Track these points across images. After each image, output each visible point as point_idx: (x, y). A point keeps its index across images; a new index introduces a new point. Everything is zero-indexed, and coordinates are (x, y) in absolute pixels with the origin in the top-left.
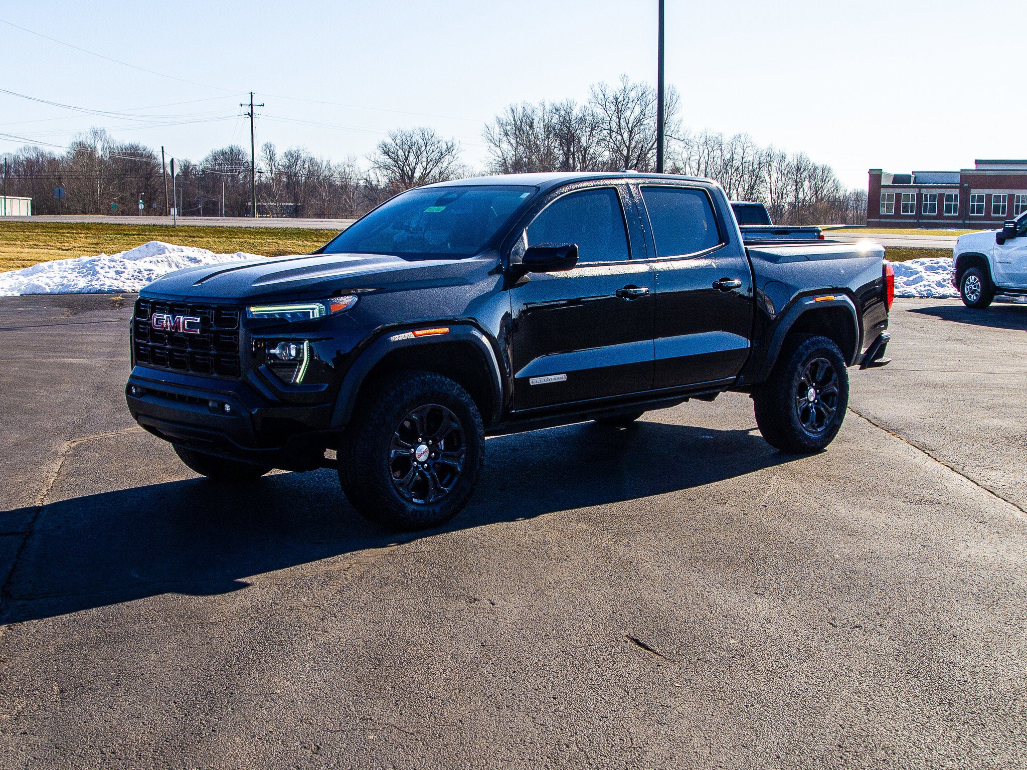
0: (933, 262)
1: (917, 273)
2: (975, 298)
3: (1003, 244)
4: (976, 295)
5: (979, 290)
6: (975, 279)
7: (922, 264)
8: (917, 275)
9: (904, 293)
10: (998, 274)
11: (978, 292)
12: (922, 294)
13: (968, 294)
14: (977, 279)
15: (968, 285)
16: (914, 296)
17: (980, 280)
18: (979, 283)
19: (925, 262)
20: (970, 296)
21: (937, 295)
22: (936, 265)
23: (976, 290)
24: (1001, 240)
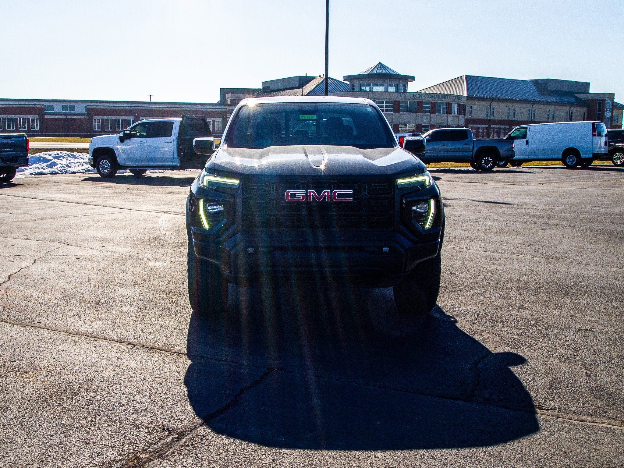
0: (55, 154)
1: (51, 160)
2: (107, 172)
3: (123, 142)
4: (107, 170)
5: (109, 168)
6: (106, 162)
7: (50, 155)
8: (51, 162)
9: (52, 171)
10: (121, 158)
11: (109, 169)
12: (62, 172)
13: (102, 170)
14: (108, 162)
15: (101, 165)
16: (59, 173)
17: (109, 162)
18: (109, 163)
19: (51, 154)
20: (104, 171)
21: (70, 172)
22: (58, 155)
23: (107, 168)
24: (122, 140)
